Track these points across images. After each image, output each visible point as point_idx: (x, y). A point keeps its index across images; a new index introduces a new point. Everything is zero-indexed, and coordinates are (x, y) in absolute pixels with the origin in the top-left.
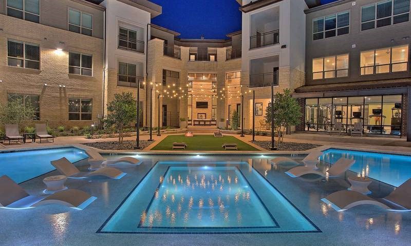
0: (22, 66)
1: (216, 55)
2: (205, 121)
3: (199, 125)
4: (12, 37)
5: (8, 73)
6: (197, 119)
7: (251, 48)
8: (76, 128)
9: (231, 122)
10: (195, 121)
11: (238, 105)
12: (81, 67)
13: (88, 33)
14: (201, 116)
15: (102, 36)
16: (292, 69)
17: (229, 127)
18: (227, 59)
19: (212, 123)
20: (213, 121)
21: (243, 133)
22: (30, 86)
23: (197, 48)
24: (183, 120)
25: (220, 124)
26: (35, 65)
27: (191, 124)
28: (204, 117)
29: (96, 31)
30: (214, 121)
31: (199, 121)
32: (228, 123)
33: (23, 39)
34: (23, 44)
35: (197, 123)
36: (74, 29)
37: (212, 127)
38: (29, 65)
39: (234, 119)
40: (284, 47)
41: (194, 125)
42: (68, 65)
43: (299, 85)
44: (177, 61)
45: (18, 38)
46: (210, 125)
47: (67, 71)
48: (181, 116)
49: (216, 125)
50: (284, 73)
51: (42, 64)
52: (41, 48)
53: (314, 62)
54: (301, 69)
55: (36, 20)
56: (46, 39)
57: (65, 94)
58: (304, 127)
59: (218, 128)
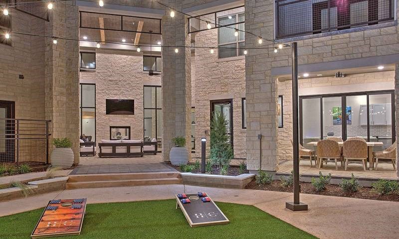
2: (128, 146)
3: (114, 155)
6: (109, 141)
10: (101, 145)
14: (119, 133)
19: (146, 148)
20: (145, 143)
24: (64, 144)
27: (93, 153)
28: (123, 136)
30: (150, 143)
31: (114, 146)
35: (108, 150)
41: (102, 155)
46: (141, 155)
48: (57, 134)
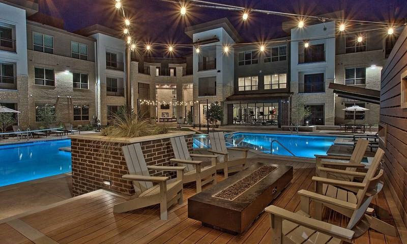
0: (44, 84)
1: (175, 69)
2: (168, 119)
3: (164, 122)
4: (37, 65)
5: (35, 90)
6: (162, 118)
7: (199, 70)
8: (81, 126)
9: (187, 119)
11: (191, 107)
12: (80, 83)
13: (84, 58)
15: (94, 60)
16: (224, 85)
17: (186, 122)
18: (183, 75)
20: (173, 118)
21: (194, 126)
22: (49, 98)
23: (160, 64)
24: (153, 118)
25: (179, 121)
26: (51, 83)
28: (167, 116)
29: (90, 57)
30: (175, 118)
31: (164, 119)
32: (185, 119)
33: (44, 66)
34: (43, 69)
35: (162, 120)
36: (75, 56)
37: (173, 123)
38: (48, 83)
39: (189, 117)
40: (219, 71)
41: (160, 122)
42: (72, 82)
43: (229, 95)
44: (148, 76)
45: (40, 65)
46: (172, 121)
47: (72, 86)
49: (176, 121)
50: (220, 88)
51: (56, 82)
52: (55, 71)
53: (239, 79)
54: (231, 84)
55: (51, 52)
56: (58, 64)
57: (71, 103)
58: (233, 122)
59: (178, 123)
